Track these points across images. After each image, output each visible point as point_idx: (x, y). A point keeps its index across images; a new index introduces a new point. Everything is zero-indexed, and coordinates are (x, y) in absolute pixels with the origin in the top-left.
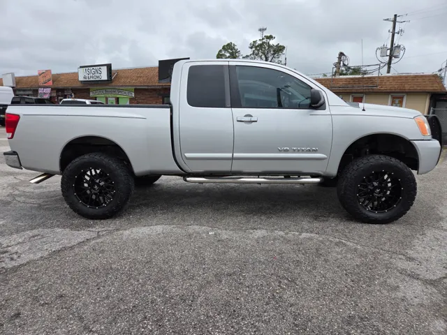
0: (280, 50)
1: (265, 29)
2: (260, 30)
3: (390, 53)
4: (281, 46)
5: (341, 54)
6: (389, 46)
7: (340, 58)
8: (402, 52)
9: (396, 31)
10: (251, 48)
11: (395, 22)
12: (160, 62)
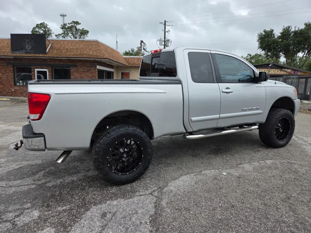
0: (85, 33)
1: (66, 16)
2: (61, 15)
3: (164, 44)
4: (85, 30)
5: (142, 42)
6: (163, 40)
7: (141, 44)
8: (170, 44)
9: (166, 31)
10: (62, 28)
11: (165, 24)
12: (12, 35)
